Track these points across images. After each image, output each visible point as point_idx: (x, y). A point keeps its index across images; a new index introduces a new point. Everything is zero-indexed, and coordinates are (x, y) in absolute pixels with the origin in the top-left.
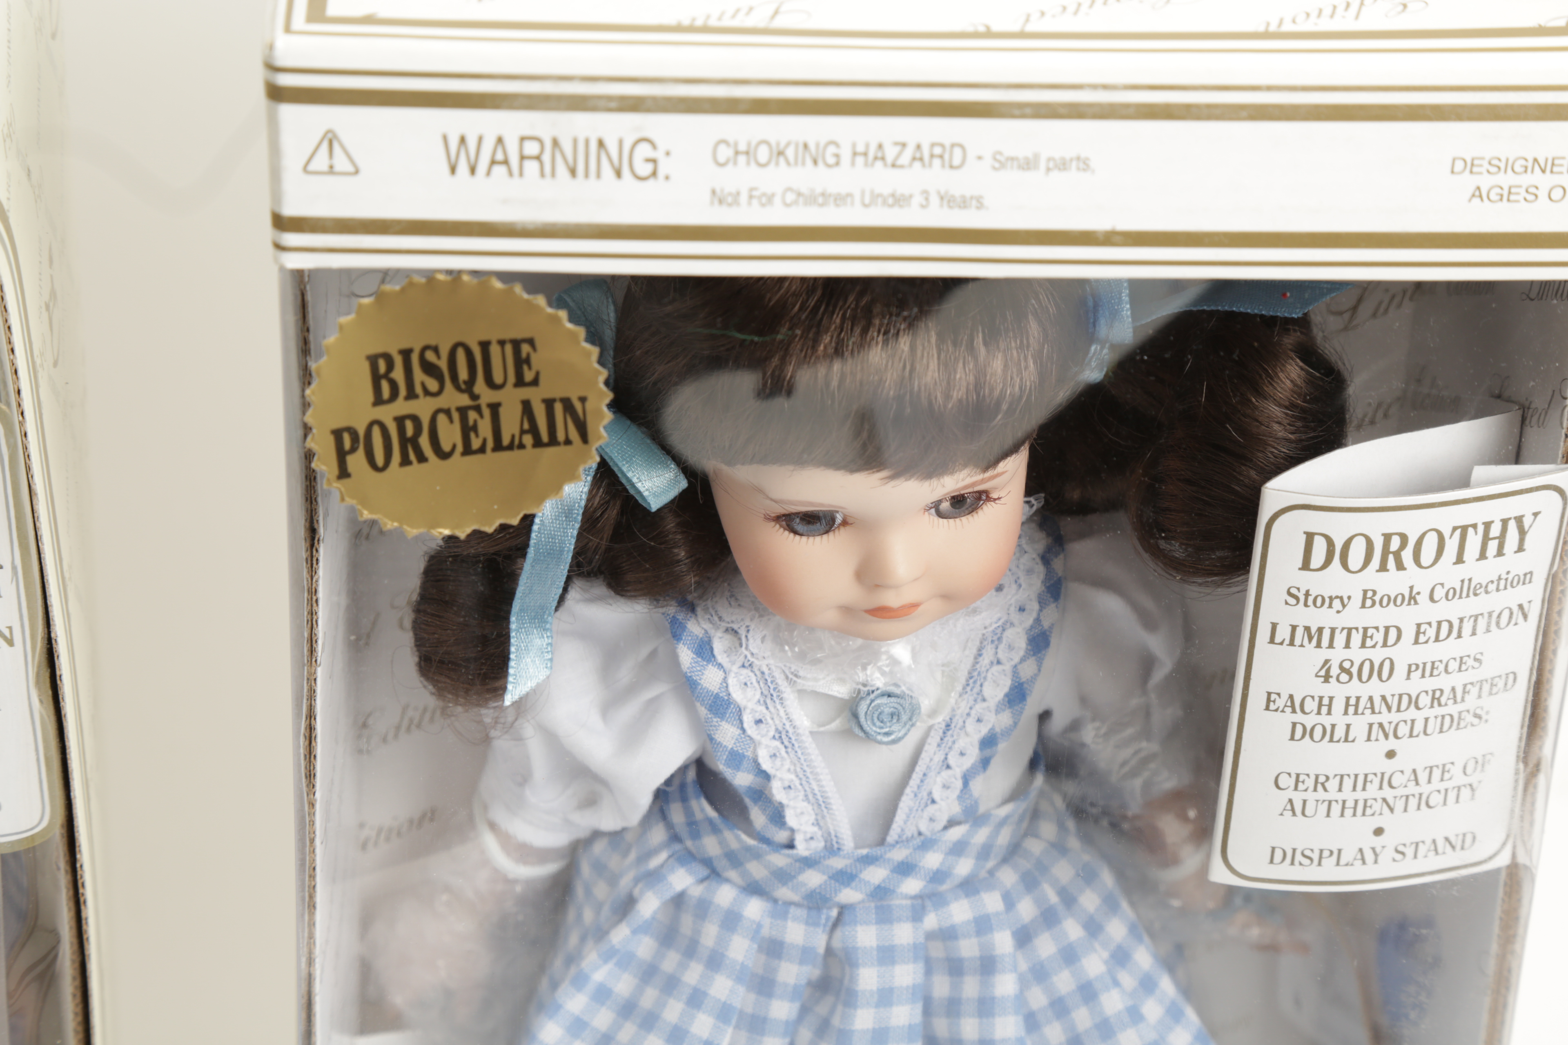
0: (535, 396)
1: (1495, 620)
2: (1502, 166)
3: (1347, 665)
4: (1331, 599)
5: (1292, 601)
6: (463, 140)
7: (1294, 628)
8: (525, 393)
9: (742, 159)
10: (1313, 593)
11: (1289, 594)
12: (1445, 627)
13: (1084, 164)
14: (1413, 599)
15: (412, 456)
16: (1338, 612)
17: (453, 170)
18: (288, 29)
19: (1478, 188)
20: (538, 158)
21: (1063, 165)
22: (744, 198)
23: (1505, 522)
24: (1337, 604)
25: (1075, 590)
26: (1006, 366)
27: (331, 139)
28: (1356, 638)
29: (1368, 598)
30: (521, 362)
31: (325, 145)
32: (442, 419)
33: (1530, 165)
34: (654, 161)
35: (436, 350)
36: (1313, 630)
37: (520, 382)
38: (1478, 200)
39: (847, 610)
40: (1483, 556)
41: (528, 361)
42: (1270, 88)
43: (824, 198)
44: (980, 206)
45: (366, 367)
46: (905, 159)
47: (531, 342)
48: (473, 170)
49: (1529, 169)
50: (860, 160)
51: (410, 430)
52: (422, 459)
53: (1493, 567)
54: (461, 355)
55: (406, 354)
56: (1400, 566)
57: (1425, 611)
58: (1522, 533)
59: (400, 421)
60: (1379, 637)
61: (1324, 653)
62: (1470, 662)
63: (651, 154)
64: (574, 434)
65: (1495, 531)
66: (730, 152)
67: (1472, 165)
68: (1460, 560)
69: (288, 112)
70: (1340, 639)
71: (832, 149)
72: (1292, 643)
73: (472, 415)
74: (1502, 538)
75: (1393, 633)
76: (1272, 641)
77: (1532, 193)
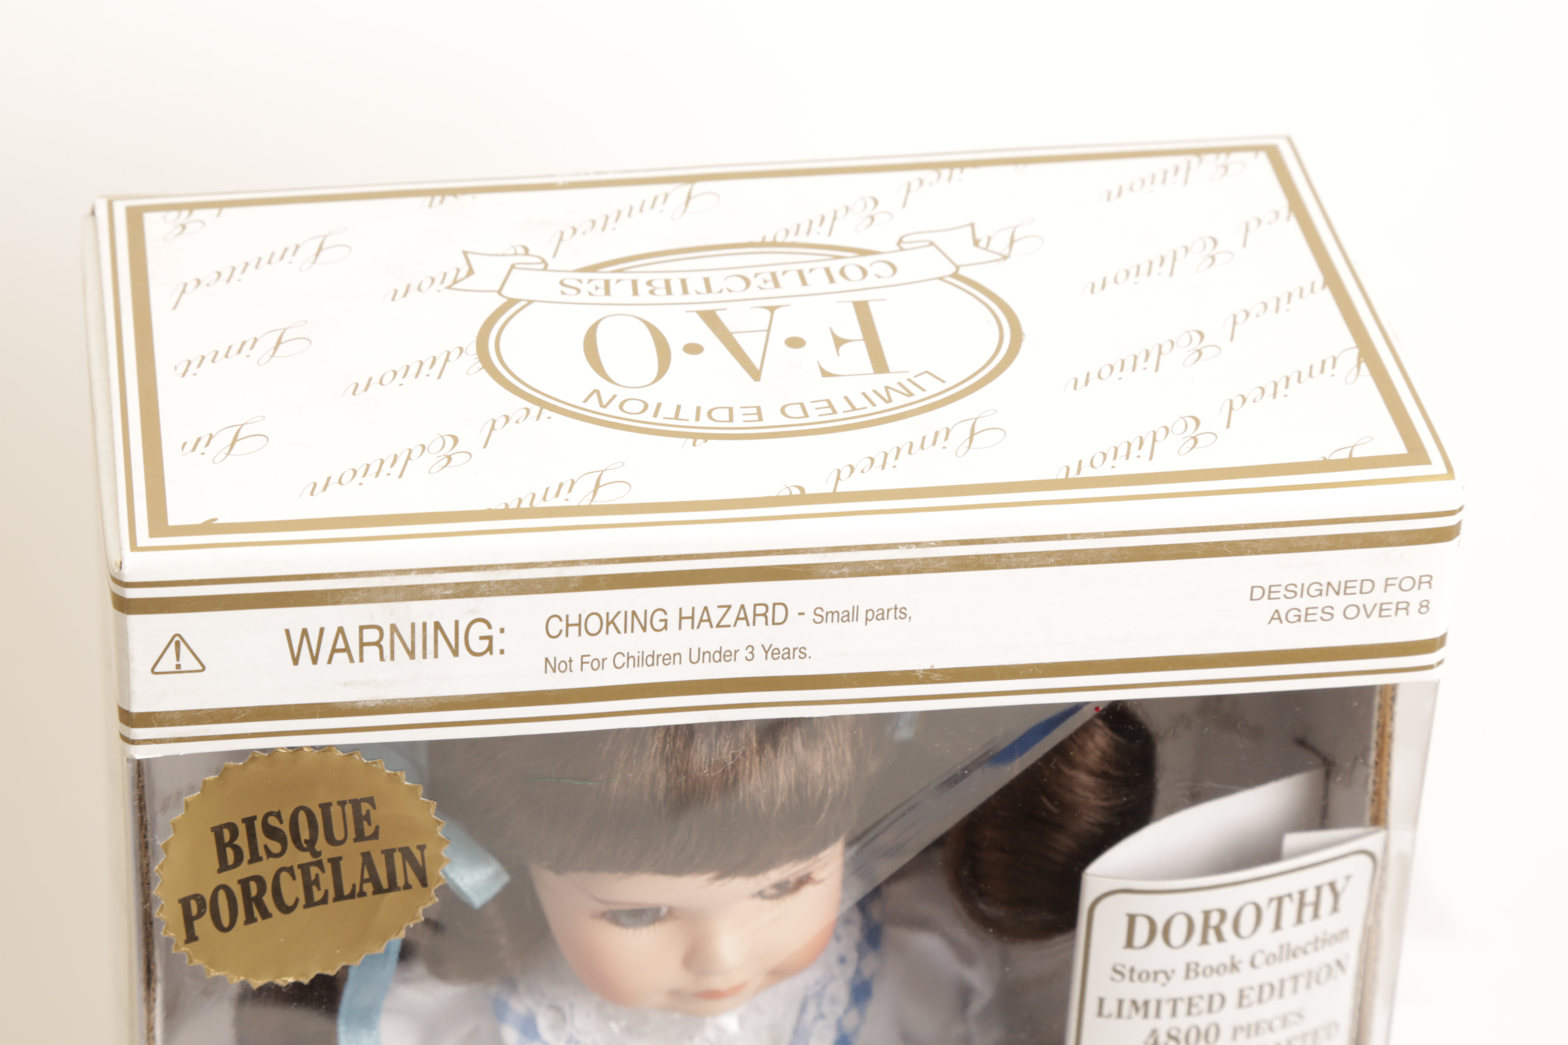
0: (375, 848)
1: (1313, 978)
2: (1298, 590)
3: (1174, 1033)
4: (1156, 973)
5: (1117, 977)
6: (305, 632)
7: (1121, 1002)
8: (364, 846)
9: (573, 630)
10: (1138, 969)
11: (1115, 970)
12: (1267, 990)
13: (901, 613)
14: (1234, 967)
15: (257, 914)
16: (1163, 985)
17: (296, 661)
18: (134, 547)
19: (1277, 611)
20: (378, 644)
21: (882, 615)
22: (576, 664)
23: (1319, 889)
24: (1161, 977)
25: (894, 934)
26: (826, 764)
27: (177, 642)
28: (1182, 1007)
29: (1191, 970)
30: (360, 819)
31: (173, 645)
32: (285, 877)
33: (1324, 588)
34: (490, 638)
35: (278, 815)
36: (1140, 1003)
37: (360, 836)
38: (1278, 621)
39: (676, 994)
40: (1299, 920)
41: (367, 817)
42: (1074, 536)
43: (654, 659)
44: (804, 656)
45: (212, 836)
46: (730, 618)
47: (370, 801)
48: (315, 660)
49: (1324, 592)
50: (687, 623)
51: (254, 891)
52: (266, 914)
53: (1310, 929)
54: (302, 818)
55: (249, 822)
56: (1220, 938)
57: (1247, 977)
58: (1336, 895)
59: (244, 883)
60: (1204, 1005)
61: (1151, 1023)
62: (1292, 1018)
63: (487, 632)
64: (413, 879)
65: (1310, 897)
66: (563, 625)
67: (1270, 592)
68: (1277, 926)
69: (136, 622)
70: (1166, 1009)
71: (660, 615)
72: (1119, 1015)
73: (314, 870)
74: (1317, 905)
75: (1217, 1001)
76: (1100, 1014)
77: (1328, 614)
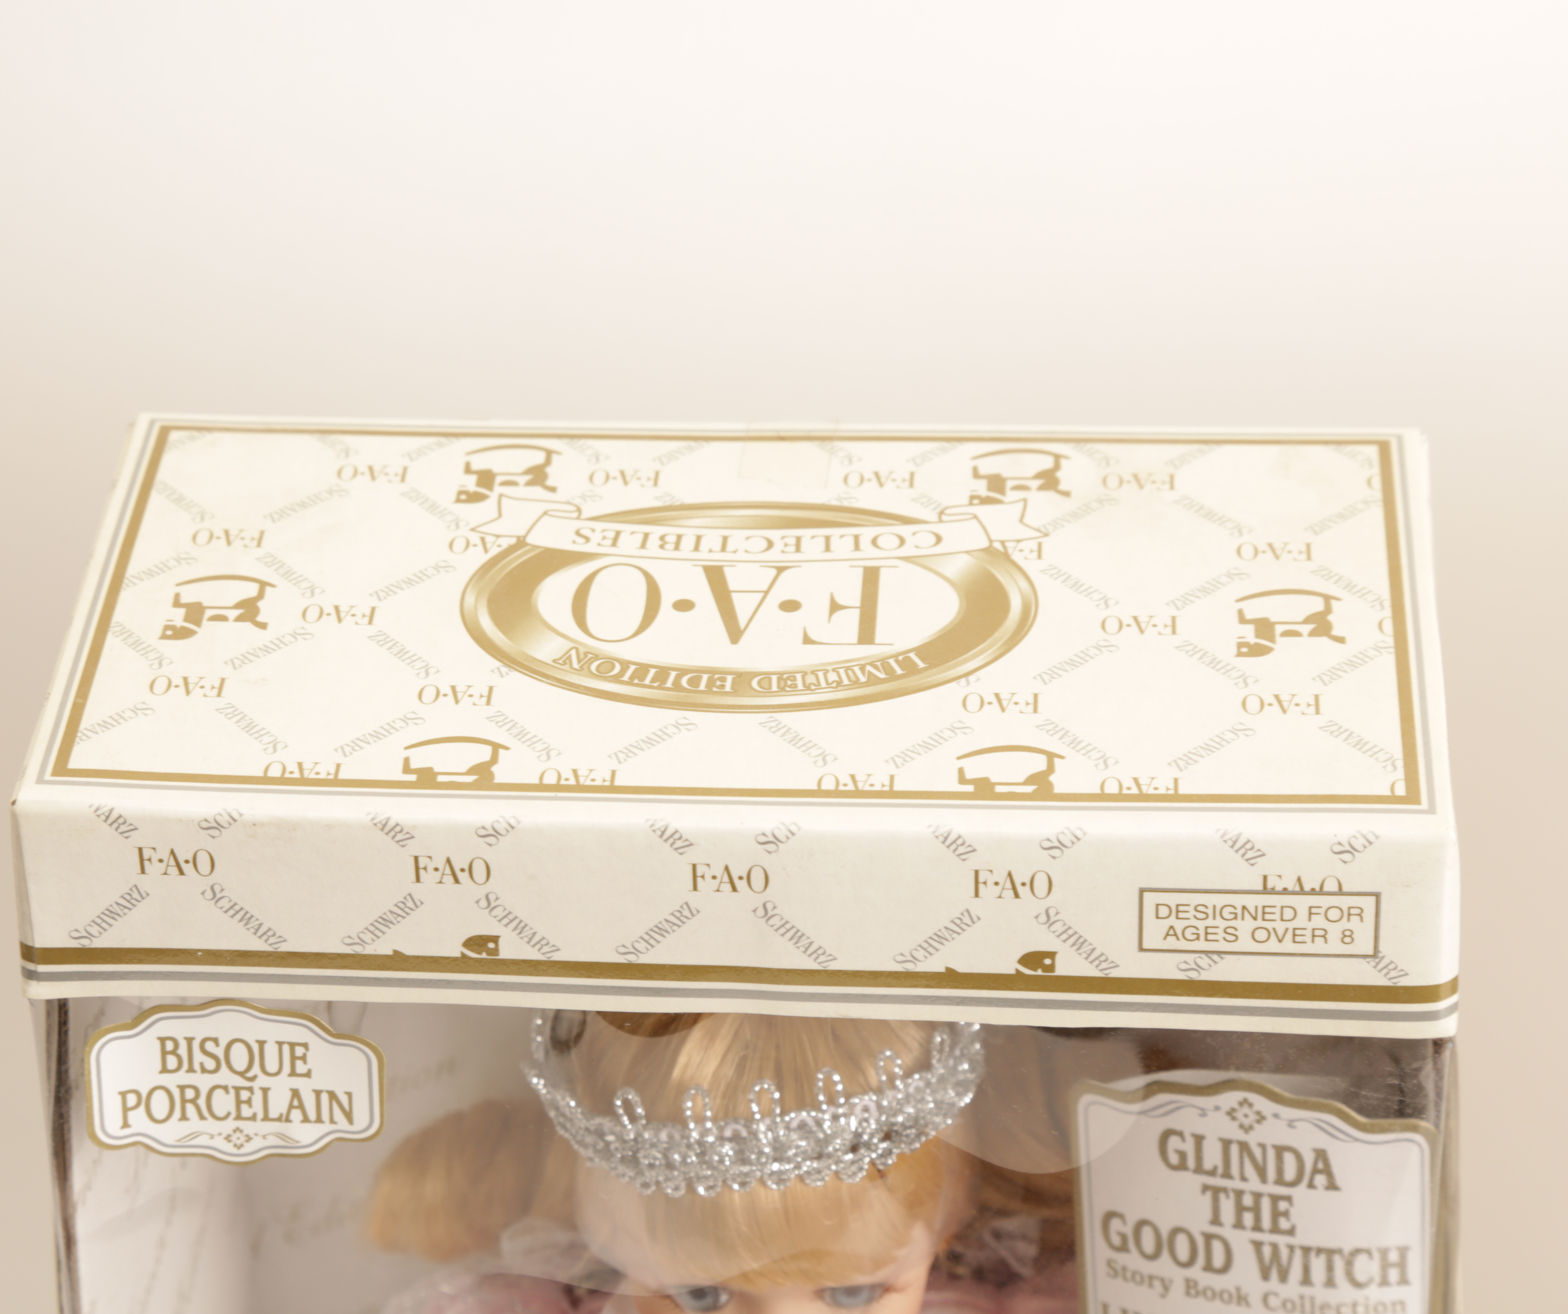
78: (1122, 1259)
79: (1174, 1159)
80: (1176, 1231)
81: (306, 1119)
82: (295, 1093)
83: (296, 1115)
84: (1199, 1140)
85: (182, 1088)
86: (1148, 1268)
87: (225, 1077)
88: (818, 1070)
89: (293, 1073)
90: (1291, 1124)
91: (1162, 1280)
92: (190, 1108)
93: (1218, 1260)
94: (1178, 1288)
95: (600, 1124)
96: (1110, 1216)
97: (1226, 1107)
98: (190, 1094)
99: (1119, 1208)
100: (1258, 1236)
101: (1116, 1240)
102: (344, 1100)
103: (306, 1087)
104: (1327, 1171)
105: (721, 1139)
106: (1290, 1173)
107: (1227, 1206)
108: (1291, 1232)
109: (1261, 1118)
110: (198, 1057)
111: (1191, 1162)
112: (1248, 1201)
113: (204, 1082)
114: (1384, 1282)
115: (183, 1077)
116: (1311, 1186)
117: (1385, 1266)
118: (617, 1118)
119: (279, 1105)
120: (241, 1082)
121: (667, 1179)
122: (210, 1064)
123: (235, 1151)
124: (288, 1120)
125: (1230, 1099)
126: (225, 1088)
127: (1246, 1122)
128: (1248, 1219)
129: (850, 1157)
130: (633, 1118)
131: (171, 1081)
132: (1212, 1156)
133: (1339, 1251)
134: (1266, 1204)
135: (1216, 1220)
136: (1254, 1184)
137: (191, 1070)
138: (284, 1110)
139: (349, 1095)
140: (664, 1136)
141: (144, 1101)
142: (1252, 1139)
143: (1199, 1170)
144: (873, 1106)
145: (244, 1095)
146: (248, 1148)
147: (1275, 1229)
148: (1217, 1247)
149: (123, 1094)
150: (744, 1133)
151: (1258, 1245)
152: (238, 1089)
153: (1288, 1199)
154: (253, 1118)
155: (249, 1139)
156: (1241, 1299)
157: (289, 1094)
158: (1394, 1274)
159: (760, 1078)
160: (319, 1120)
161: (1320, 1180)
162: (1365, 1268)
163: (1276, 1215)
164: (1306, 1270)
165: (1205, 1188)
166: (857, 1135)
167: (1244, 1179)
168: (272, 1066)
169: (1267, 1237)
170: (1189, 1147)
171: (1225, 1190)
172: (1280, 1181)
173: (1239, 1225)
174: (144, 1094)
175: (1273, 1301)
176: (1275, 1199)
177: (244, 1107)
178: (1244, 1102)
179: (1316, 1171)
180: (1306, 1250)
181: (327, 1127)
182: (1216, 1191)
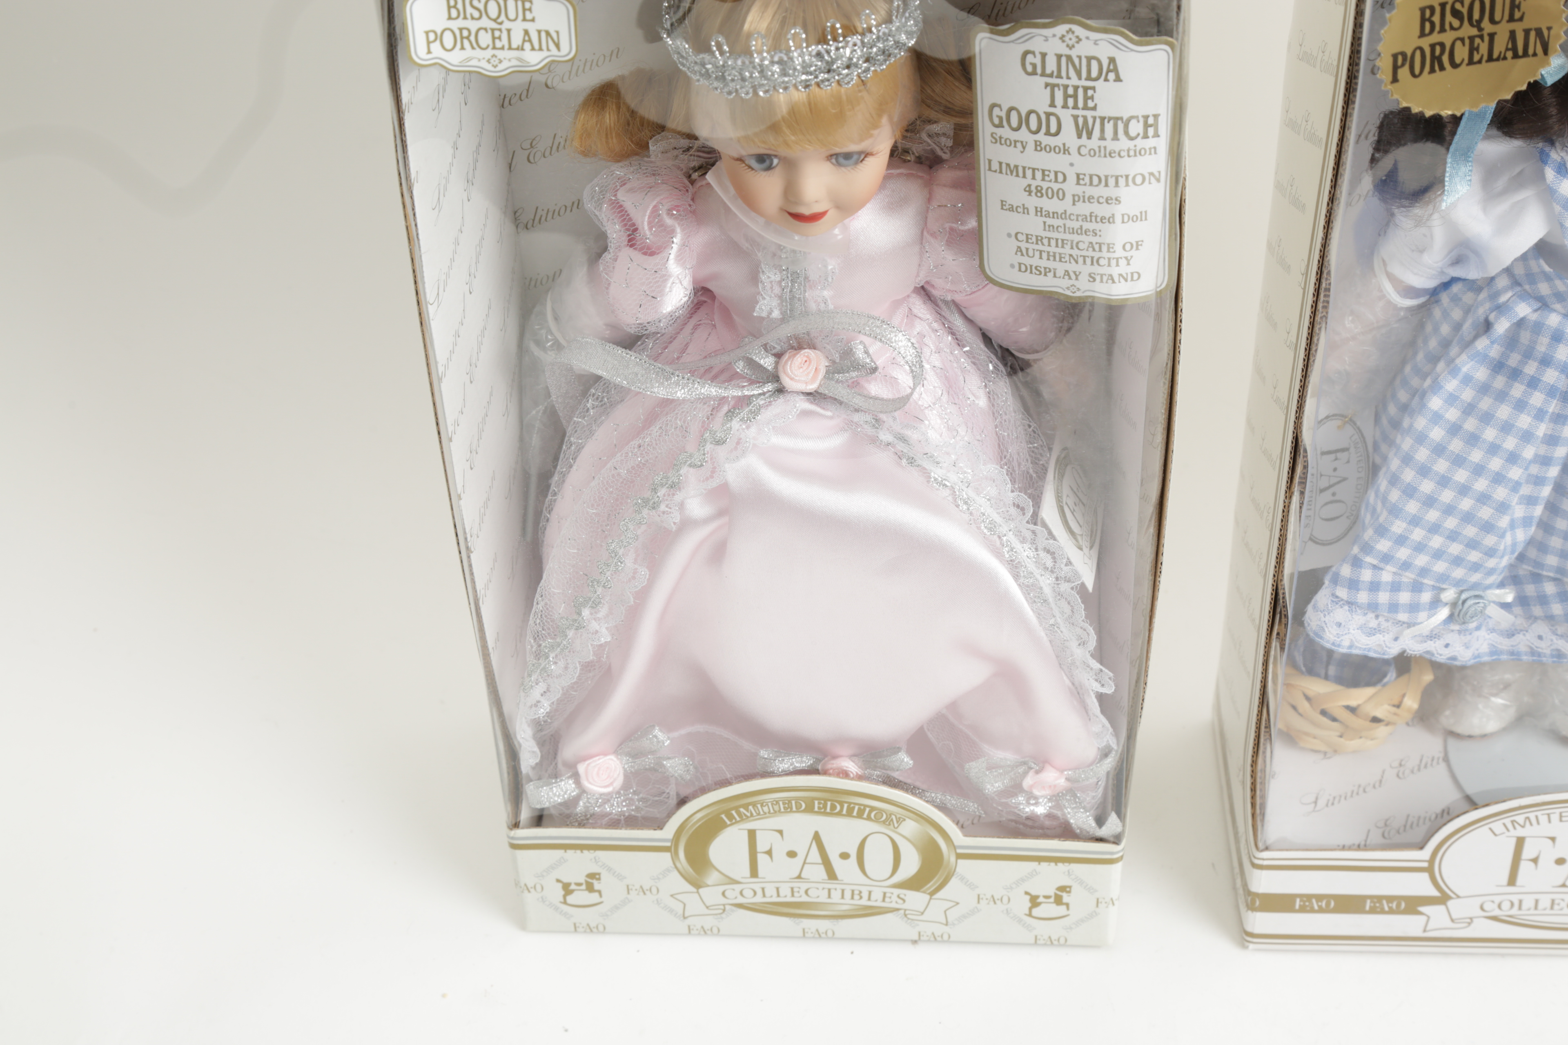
78: (999, 132)
79: (1029, 69)
80: (1030, 112)
81: (533, 49)
82: (526, 32)
83: (527, 46)
84: (1044, 55)
85: (461, 30)
86: (1014, 136)
87: (485, 22)
88: (827, 21)
89: (524, 19)
90: (1096, 43)
91: (1022, 142)
92: (466, 42)
93: (1053, 129)
94: (1031, 146)
95: (703, 58)
96: (993, 106)
97: (1059, 35)
98: (465, 33)
99: (998, 103)
100: (1076, 112)
101: (996, 121)
102: (554, 36)
103: (532, 28)
104: (1116, 70)
105: (772, 63)
106: (1094, 73)
107: (1059, 95)
108: (1094, 108)
109: (1079, 40)
110: (469, 10)
111: (1039, 71)
112: (1070, 91)
113: (473, 26)
114: (1146, 136)
115: (461, 23)
116: (1106, 80)
117: (1146, 126)
118: (713, 53)
119: (517, 41)
120: (494, 25)
121: (742, 88)
122: (476, 14)
123: (492, 69)
124: (523, 49)
125: (1061, 29)
126: (486, 29)
127: (1071, 43)
128: (1071, 102)
129: (846, 71)
130: (722, 53)
131: (455, 25)
132: (1051, 66)
133: (1121, 119)
134: (1080, 92)
135: (1052, 105)
136: (1074, 81)
137: (465, 18)
138: (520, 43)
139: (557, 32)
140: (739, 62)
141: (440, 37)
142: (1074, 53)
143: (1043, 74)
144: (859, 43)
145: (497, 34)
146: (501, 67)
147: (1085, 107)
148: (1053, 120)
149: (427, 33)
150: (785, 58)
151: (1076, 118)
152: (493, 30)
153: (1093, 88)
154: (503, 48)
155: (501, 61)
156: (1066, 151)
157: (522, 33)
158: (1151, 131)
159: (794, 25)
160: (541, 49)
161: (1112, 76)
162: (1136, 128)
163: (1086, 98)
164: (1102, 130)
165: (1047, 85)
166: (850, 59)
167: (1068, 78)
168: (512, 15)
169: (1080, 113)
170: (1038, 61)
171: (1058, 85)
172: (1089, 78)
173: (1065, 106)
174: (439, 33)
175: (1084, 151)
176: (1086, 89)
177: (497, 41)
178: (1070, 31)
179: (1109, 71)
180: (1103, 119)
181: (545, 53)
182: (1053, 87)
